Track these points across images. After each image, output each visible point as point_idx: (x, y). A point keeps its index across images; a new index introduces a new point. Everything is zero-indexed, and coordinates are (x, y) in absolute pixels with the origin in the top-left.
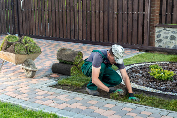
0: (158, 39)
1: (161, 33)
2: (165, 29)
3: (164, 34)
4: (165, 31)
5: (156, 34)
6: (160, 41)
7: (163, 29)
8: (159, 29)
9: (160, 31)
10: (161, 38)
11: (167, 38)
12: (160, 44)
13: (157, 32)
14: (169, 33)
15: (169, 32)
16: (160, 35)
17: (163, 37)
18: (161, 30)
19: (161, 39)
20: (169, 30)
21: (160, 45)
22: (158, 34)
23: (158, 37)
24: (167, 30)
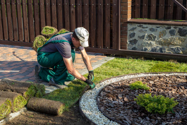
0: (131, 39)
1: (135, 31)
2: (140, 26)
3: (139, 33)
4: (141, 28)
5: (129, 33)
6: (135, 41)
7: (138, 26)
8: (132, 26)
9: (133, 29)
10: (136, 37)
11: (143, 37)
12: (134, 46)
13: (129, 30)
14: (146, 31)
15: (146, 29)
16: (134, 34)
17: (138, 36)
18: (135, 27)
19: (135, 39)
20: (147, 27)
21: (134, 48)
22: (132, 32)
23: (131, 36)
24: (144, 28)
